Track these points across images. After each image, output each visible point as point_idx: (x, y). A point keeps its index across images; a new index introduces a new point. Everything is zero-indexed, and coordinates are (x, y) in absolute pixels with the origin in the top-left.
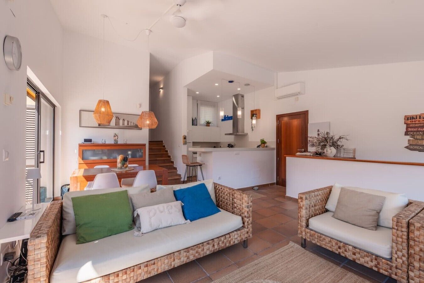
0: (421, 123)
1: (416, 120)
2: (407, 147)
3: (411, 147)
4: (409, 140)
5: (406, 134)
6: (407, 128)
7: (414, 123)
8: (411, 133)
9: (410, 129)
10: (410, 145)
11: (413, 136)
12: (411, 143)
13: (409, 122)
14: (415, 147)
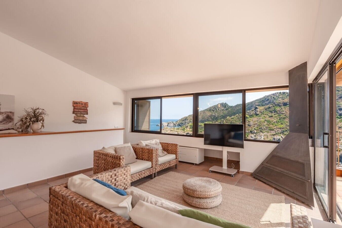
0: (80, 107)
1: (78, 105)
2: (73, 121)
3: (76, 121)
4: (75, 117)
5: (73, 113)
6: (74, 109)
7: (77, 106)
8: (76, 112)
9: (75, 110)
10: (75, 120)
11: (76, 114)
12: (76, 119)
13: (75, 105)
14: (77, 121)
